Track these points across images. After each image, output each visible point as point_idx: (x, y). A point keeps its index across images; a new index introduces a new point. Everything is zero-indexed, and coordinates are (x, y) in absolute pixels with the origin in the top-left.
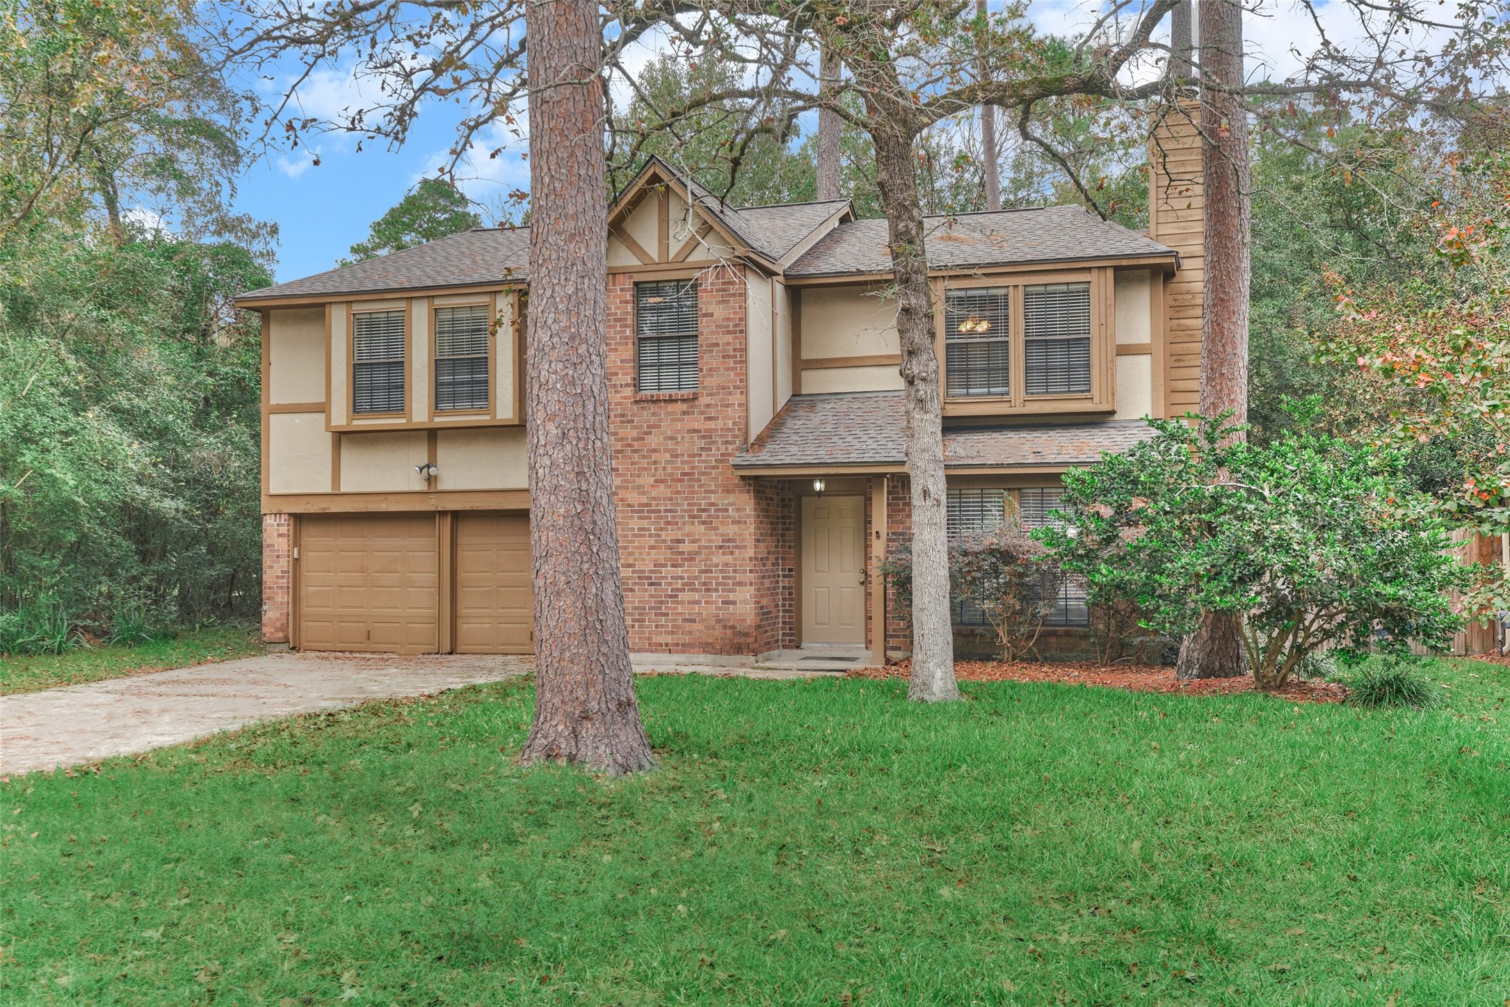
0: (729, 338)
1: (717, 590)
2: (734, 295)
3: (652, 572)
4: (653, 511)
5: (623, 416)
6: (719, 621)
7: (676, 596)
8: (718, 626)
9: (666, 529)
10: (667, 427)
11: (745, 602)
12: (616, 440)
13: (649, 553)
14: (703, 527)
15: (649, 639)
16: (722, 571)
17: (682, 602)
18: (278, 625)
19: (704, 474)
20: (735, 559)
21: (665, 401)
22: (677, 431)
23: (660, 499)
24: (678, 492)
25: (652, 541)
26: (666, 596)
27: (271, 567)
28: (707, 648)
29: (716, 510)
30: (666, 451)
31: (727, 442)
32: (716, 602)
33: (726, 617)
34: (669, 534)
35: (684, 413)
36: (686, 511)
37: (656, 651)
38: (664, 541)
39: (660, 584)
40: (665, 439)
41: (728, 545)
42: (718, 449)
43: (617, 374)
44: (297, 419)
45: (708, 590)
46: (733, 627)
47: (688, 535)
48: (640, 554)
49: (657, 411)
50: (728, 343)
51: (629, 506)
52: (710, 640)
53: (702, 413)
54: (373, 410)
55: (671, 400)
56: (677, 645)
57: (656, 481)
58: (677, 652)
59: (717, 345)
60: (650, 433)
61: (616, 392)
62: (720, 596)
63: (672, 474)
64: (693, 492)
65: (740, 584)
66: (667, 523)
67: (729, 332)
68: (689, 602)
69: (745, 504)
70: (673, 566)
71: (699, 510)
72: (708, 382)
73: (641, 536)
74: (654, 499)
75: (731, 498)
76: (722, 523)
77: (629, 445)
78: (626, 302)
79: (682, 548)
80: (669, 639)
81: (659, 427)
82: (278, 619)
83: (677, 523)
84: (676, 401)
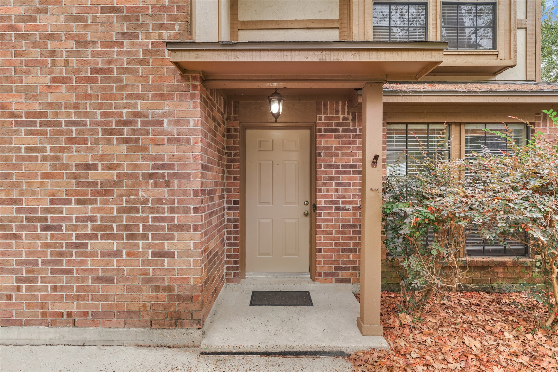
1: (145, 237)
3: (47, 210)
4: (49, 124)
6: (148, 280)
7: (85, 245)
8: (147, 288)
9: (69, 150)
11: (186, 253)
14: (124, 147)
15: (43, 306)
16: (152, 210)
17: (93, 254)
19: (127, 71)
20: (173, 193)
22: (88, 10)
23: (60, 106)
24: (87, 97)
25: (47, 167)
26: (68, 245)
28: (131, 318)
29: (144, 123)
30: (69, 37)
32: (144, 254)
33: (159, 274)
34: (74, 157)
36: (98, 124)
37: (53, 324)
38: (66, 167)
39: (59, 228)
40: (69, 19)
42: (148, 36)
45: (131, 237)
46: (169, 289)
47: (102, 158)
48: (30, 184)
51: (13, 115)
52: (134, 308)
56: (86, 314)
57: (54, 80)
58: (85, 325)
60: (45, 11)
62: (149, 246)
63: (78, 71)
64: (111, 97)
65: (180, 228)
66: (71, 141)
68: (103, 254)
70: (79, 202)
71: (118, 123)
73: (30, 159)
74: (50, 105)
75: (167, 106)
76: (154, 141)
77: (12, 28)
79: (92, 176)
80: (73, 306)
83: (85, 142)
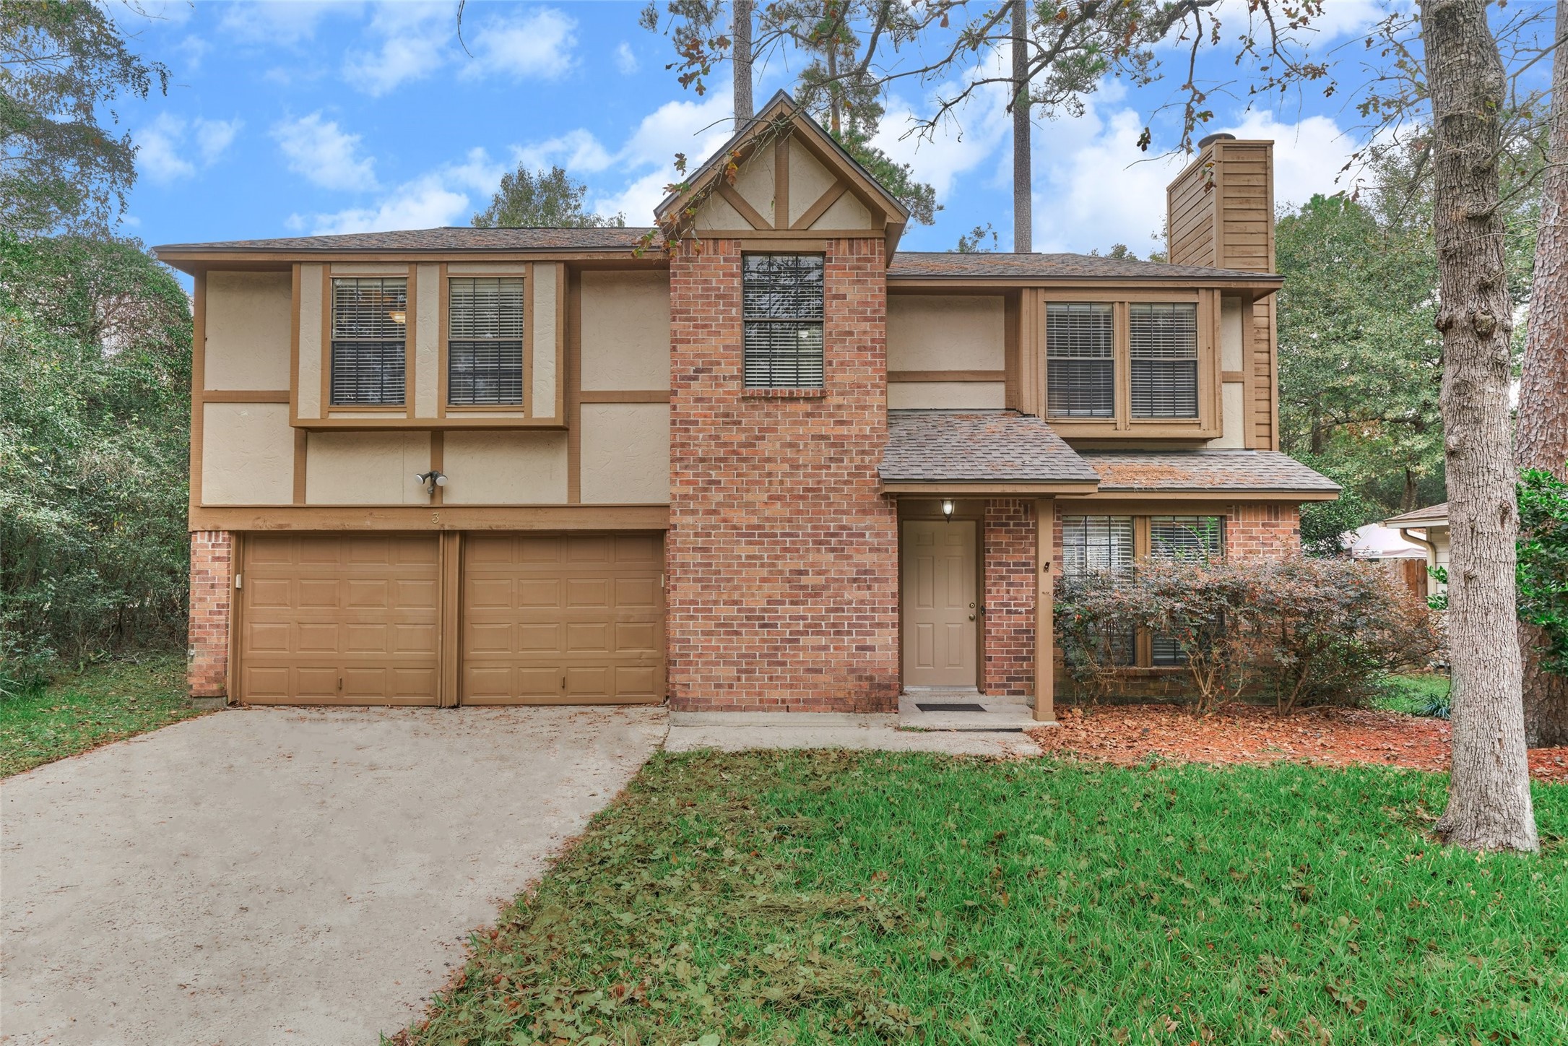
0: (867, 326)
1: (849, 633)
2: (873, 275)
3: (764, 610)
4: (766, 535)
5: (727, 415)
6: (852, 671)
7: (797, 641)
8: (852, 678)
9: (784, 558)
10: (785, 431)
11: (886, 647)
12: (717, 445)
13: (760, 588)
14: (832, 555)
15: (760, 694)
16: (856, 610)
17: (804, 648)
18: (212, 674)
19: (834, 490)
20: (874, 595)
21: (783, 399)
22: (800, 437)
23: (775, 520)
24: (799, 512)
25: (765, 572)
26: (782, 641)
27: (201, 600)
28: (837, 704)
29: (849, 535)
30: (784, 460)
31: (863, 452)
32: (848, 648)
33: (862, 666)
34: (788, 564)
35: (808, 415)
36: (809, 535)
37: (770, 709)
38: (781, 572)
39: (775, 626)
40: (783, 446)
41: (863, 578)
42: (852, 460)
43: (719, 364)
44: (245, 410)
45: (838, 633)
46: (871, 678)
47: (812, 565)
48: (749, 588)
49: (772, 410)
50: (865, 332)
51: (735, 527)
52: (840, 695)
53: (831, 415)
54: (360, 401)
55: (792, 399)
56: (798, 701)
57: (770, 498)
58: (797, 710)
59: (851, 333)
60: (763, 438)
61: (718, 385)
62: (853, 641)
63: (792, 490)
64: (820, 512)
65: (880, 625)
66: (785, 550)
67: (866, 319)
68: (813, 648)
69: (885, 526)
70: (792, 603)
71: (826, 535)
72: (839, 378)
73: (750, 565)
74: (767, 519)
75: (868, 520)
76: (858, 551)
77: (734, 452)
78: (733, 275)
79: (804, 580)
80: (787, 694)
81: (775, 430)
82: (211, 667)
83: (797, 551)
84: (798, 399)
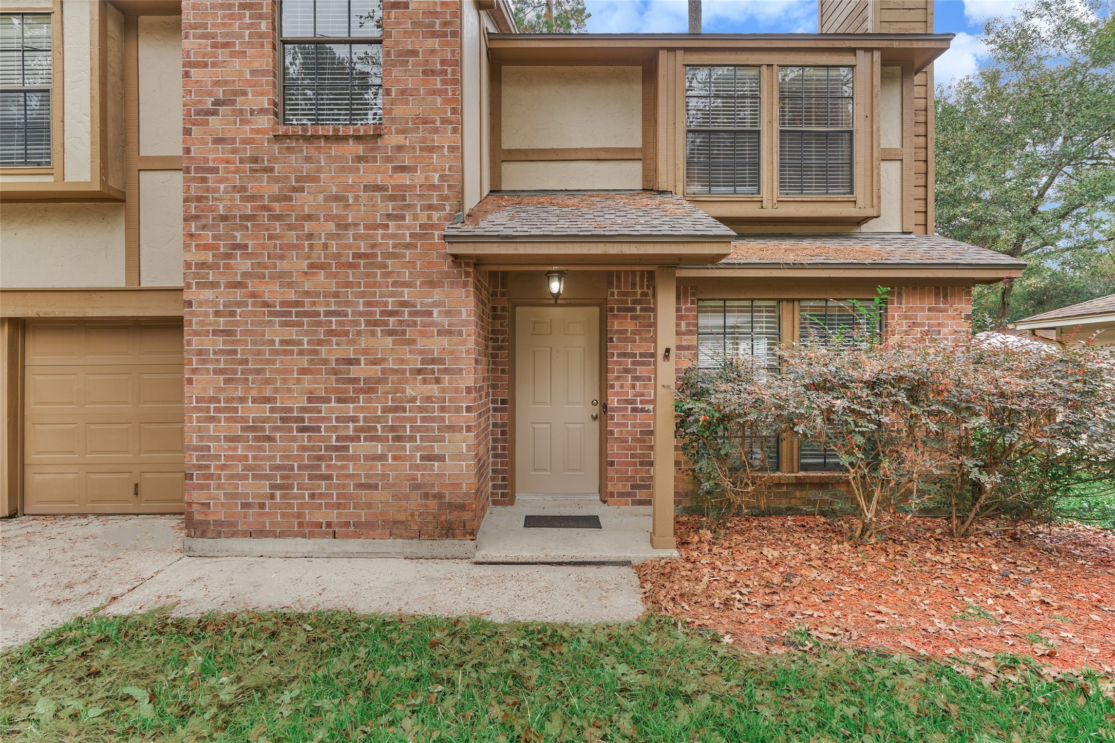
1: (412, 439)
3: (304, 410)
4: (306, 314)
5: (255, 160)
6: (416, 487)
7: (346, 448)
8: (416, 496)
9: (329, 343)
10: (330, 181)
11: (459, 457)
12: (243, 199)
14: (390, 339)
15: (299, 515)
16: (421, 409)
17: (355, 458)
19: (393, 256)
20: (443, 390)
21: (327, 138)
22: (349, 188)
23: (317, 294)
24: (348, 284)
25: (304, 362)
26: (327, 448)
28: (397, 529)
29: (412, 314)
30: (328, 218)
31: (430, 207)
32: (412, 457)
33: (428, 480)
34: (333, 351)
35: (359, 159)
36: (361, 314)
37: (311, 535)
38: (325, 362)
39: (317, 429)
40: (328, 199)
41: (430, 368)
42: (415, 217)
43: (244, 93)
45: (397, 439)
46: (440, 496)
47: (365, 352)
48: (284, 381)
49: (313, 153)
50: (433, 51)
51: (266, 304)
52: (401, 517)
53: (388, 159)
55: (337, 138)
56: (347, 524)
57: (311, 266)
58: (347, 536)
59: (414, 53)
60: (302, 189)
61: (243, 122)
62: (417, 448)
63: (338, 256)
64: (375, 284)
65: (451, 428)
66: (330, 333)
67: (434, 34)
68: (366, 458)
69: (460, 304)
70: (339, 400)
71: (383, 313)
72: (399, 111)
73: (285, 352)
74: (307, 294)
75: (437, 295)
76: (423, 334)
77: (265, 208)
79: (355, 371)
80: (333, 516)
81: (316, 179)
83: (346, 333)
84: (345, 138)
